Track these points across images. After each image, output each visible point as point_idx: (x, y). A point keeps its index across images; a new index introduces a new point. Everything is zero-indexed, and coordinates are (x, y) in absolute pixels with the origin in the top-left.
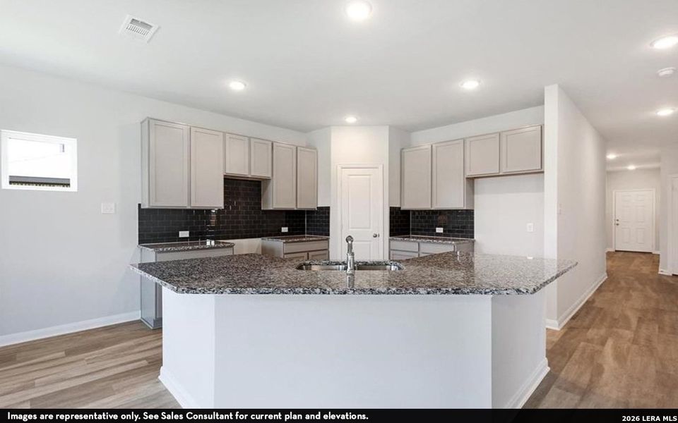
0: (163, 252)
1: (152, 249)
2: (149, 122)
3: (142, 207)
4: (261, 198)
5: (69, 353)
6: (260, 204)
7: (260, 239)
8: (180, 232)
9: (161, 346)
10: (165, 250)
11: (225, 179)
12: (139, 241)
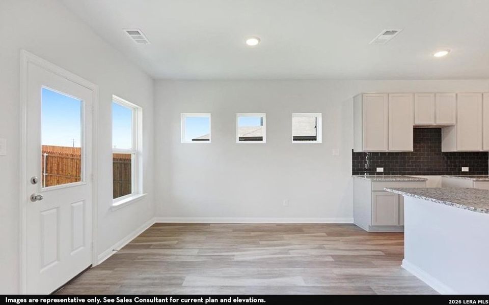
0: (376, 181)
1: (369, 179)
2: (362, 95)
3: (354, 151)
4: (441, 142)
5: (329, 234)
6: (440, 147)
7: (440, 176)
8: (377, 168)
9: (403, 244)
10: (377, 180)
11: (414, 128)
12: (353, 173)
